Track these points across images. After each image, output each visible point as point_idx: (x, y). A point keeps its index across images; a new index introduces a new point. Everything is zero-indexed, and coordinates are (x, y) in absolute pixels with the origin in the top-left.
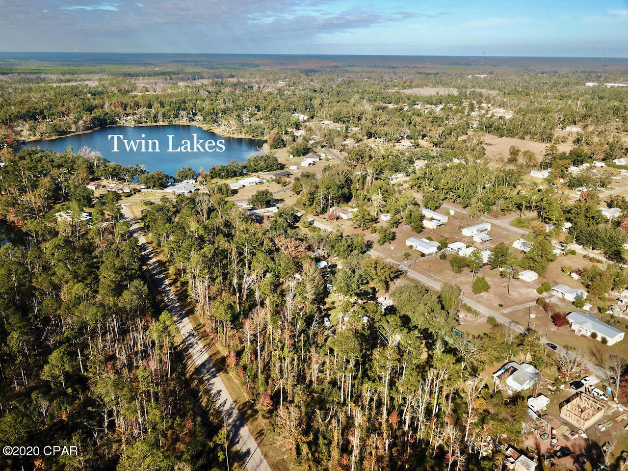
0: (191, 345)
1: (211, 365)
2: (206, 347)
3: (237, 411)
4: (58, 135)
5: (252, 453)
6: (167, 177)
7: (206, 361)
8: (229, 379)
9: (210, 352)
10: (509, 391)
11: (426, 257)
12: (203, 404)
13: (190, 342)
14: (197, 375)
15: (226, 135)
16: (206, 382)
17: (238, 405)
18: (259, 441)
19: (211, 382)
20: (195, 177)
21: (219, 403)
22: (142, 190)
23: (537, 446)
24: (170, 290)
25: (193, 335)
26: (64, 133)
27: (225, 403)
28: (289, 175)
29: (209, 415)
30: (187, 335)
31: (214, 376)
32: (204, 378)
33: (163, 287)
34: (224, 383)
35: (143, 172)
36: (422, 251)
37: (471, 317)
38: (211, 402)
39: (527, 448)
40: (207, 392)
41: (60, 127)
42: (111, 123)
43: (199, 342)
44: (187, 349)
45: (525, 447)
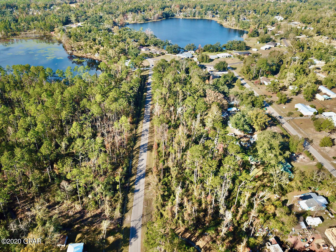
0: (144, 135)
1: (147, 146)
2: (149, 138)
3: (145, 171)
4: (144, 21)
5: (140, 191)
6: (180, 48)
7: (145, 144)
8: (151, 155)
9: (150, 140)
10: (300, 208)
11: (303, 117)
12: (133, 163)
13: (143, 133)
14: (138, 149)
15: (228, 27)
16: (140, 153)
17: (147, 168)
18: (146, 187)
19: (141, 154)
20: (195, 50)
21: (140, 164)
22: (166, 54)
23: (294, 243)
24: (150, 107)
25: (147, 131)
26: (147, 20)
27: (142, 165)
28: (249, 54)
29: (133, 168)
30: (144, 130)
31: (145, 152)
32: (140, 152)
33: (147, 105)
34: (147, 156)
35: (169, 44)
36: (302, 113)
37: (307, 160)
38: (136, 163)
39: (287, 242)
40: (138, 158)
41: (146, 17)
42: (172, 16)
43: (148, 134)
44: (141, 136)
45: (286, 241)
